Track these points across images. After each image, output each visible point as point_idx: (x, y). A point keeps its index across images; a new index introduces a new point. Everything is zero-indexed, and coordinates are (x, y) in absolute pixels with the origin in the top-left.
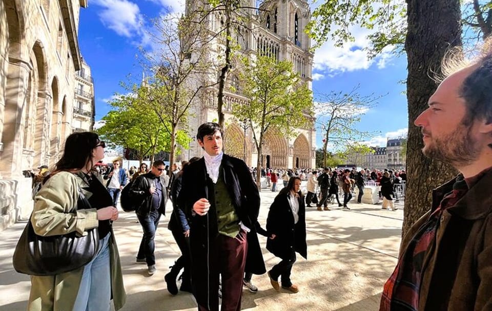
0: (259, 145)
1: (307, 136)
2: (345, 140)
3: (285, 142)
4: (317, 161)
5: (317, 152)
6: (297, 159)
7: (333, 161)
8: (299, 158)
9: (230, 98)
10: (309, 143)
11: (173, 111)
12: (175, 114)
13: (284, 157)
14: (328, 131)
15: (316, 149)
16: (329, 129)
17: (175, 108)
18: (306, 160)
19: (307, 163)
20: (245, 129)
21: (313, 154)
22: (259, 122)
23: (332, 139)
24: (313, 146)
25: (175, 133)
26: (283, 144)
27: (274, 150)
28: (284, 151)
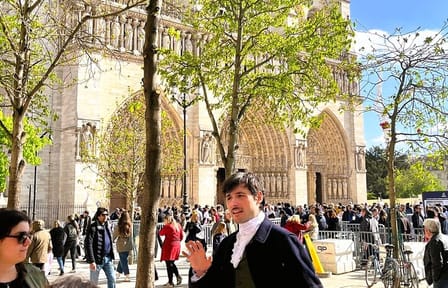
0: (226, 151)
1: (341, 117)
2: (434, 139)
3: (285, 134)
4: (370, 181)
5: (370, 157)
6: (319, 175)
7: (411, 178)
8: (323, 174)
9: (137, 21)
10: (347, 134)
11: (16, 76)
12: (20, 82)
13: (283, 173)
14: (393, 118)
15: (367, 149)
16: (396, 113)
17: (20, 68)
18: (342, 178)
19: (346, 185)
20: (185, 107)
21: (360, 161)
22: (224, 93)
23: (404, 137)
24: (358, 143)
25: (21, 131)
26: (280, 138)
27: (256, 154)
28: (283, 156)
